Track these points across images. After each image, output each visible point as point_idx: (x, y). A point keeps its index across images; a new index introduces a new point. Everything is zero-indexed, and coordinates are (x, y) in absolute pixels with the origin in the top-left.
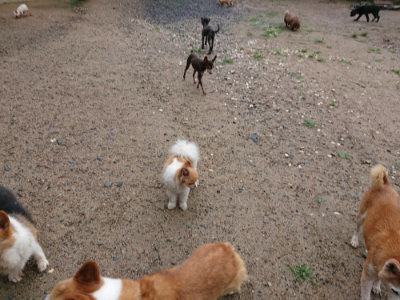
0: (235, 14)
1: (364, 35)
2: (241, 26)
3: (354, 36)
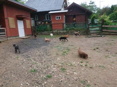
0: (51, 45)
1: (97, 48)
2: (54, 50)
3: (94, 49)
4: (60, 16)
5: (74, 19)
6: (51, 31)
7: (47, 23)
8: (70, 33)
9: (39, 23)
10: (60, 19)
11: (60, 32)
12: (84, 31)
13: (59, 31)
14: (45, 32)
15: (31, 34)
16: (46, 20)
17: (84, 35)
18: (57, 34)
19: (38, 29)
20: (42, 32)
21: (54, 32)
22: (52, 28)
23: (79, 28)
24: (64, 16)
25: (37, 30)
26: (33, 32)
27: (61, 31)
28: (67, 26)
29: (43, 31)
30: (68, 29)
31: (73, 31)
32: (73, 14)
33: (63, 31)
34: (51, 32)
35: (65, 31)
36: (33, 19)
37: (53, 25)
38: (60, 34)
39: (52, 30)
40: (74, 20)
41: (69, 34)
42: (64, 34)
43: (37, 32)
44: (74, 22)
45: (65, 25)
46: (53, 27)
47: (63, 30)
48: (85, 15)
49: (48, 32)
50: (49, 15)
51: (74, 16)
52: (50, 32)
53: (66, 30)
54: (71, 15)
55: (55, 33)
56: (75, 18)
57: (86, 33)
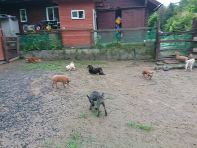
4: (83, 11)
5: (118, 21)
6: (58, 48)
7: (48, 27)
8: (109, 57)
9: (30, 27)
10: (84, 18)
11: (83, 52)
12: (144, 51)
13: (80, 51)
14: (44, 53)
15: (3, 58)
16: (47, 22)
17: (145, 60)
18: (76, 58)
19: (23, 44)
20: (34, 52)
21: (68, 51)
22: (62, 42)
23: (133, 43)
24: (94, 12)
25: (21, 48)
26: (7, 52)
27: (86, 51)
28: (100, 38)
29: (37, 49)
30: (104, 45)
31: (116, 49)
32: (115, 8)
33: (90, 50)
34: (61, 51)
35: (96, 51)
36: (13, 19)
37: (64, 35)
38: (83, 58)
39: (63, 47)
40: (116, 23)
41: (107, 59)
42: (94, 57)
43: (22, 52)
44: (116, 28)
45: (95, 33)
46: (64, 40)
47: (92, 48)
48: (144, 11)
49: (53, 54)
50: (54, 9)
51: (118, 13)
52: (56, 51)
53: (100, 47)
54: (111, 10)
55: (71, 54)
56: (121, 17)
57: (150, 56)
